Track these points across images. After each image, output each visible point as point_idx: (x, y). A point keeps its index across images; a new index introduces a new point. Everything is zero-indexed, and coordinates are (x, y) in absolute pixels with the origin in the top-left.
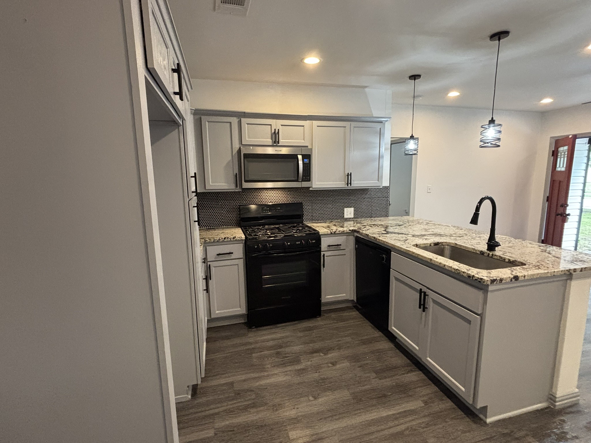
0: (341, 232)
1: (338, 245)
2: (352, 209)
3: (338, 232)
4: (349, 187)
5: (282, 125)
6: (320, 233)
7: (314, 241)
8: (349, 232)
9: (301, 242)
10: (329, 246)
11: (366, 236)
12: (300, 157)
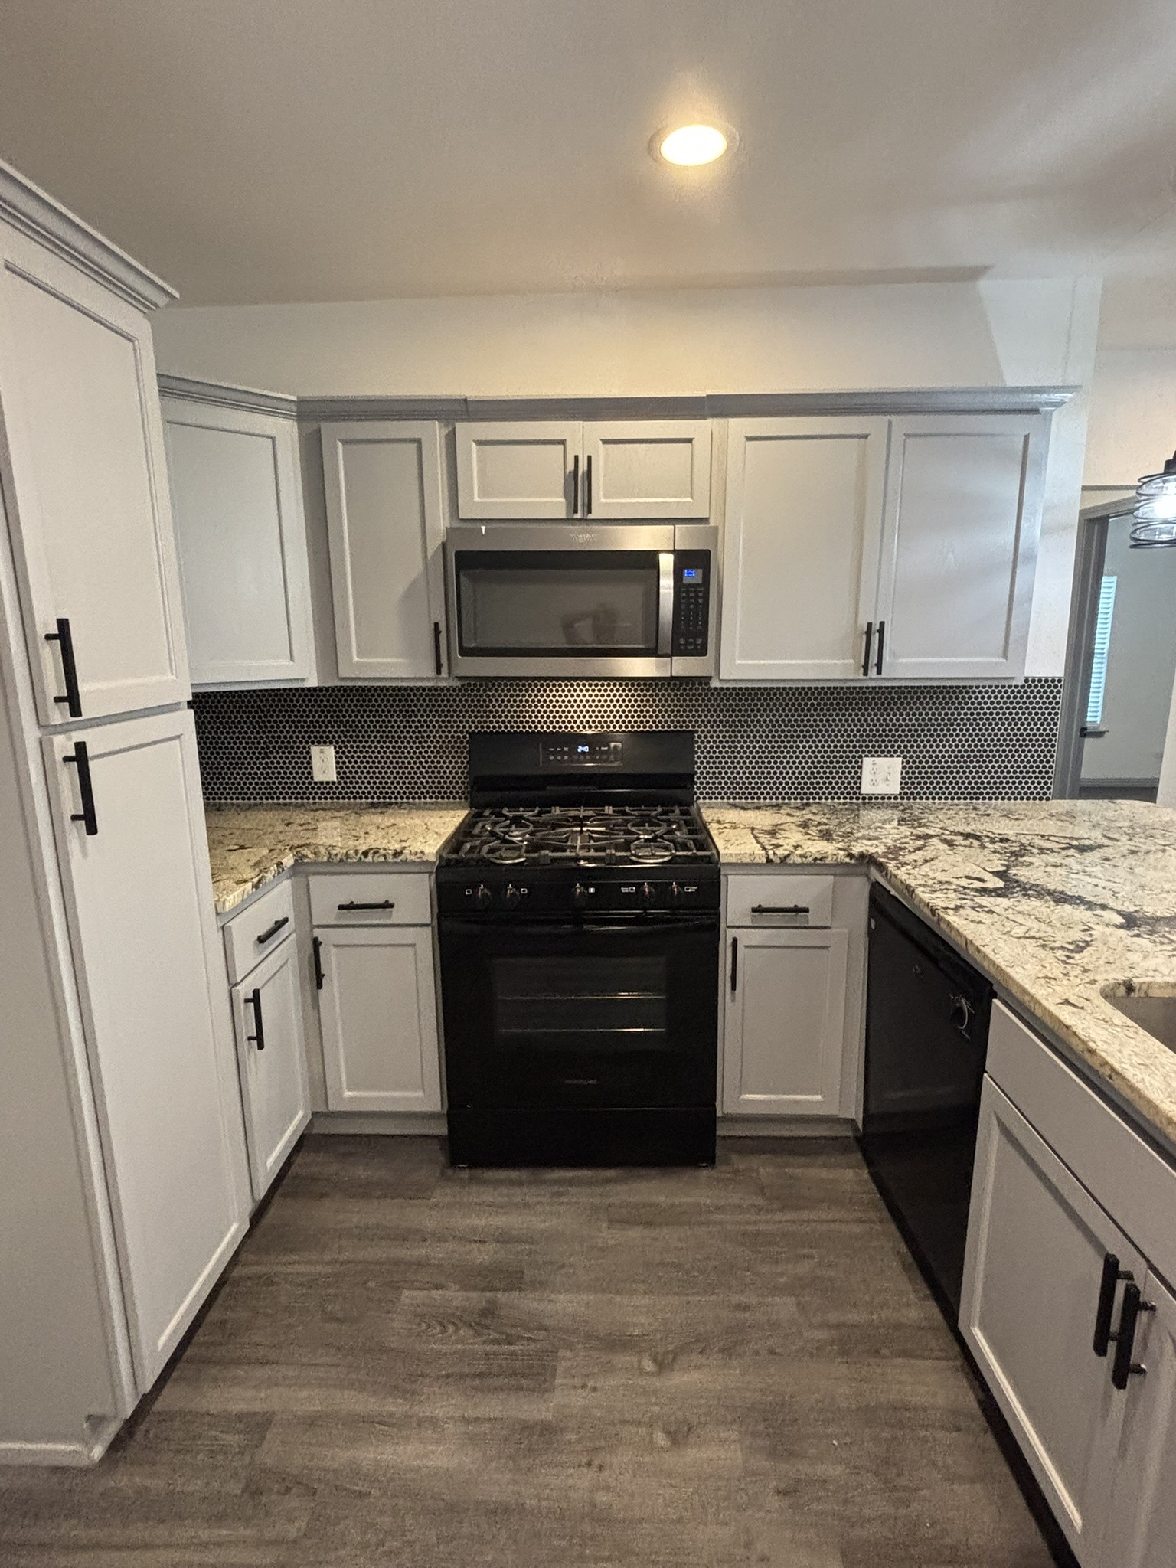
0: (810, 859)
1: (796, 910)
2: (897, 762)
3: (799, 860)
4: (873, 680)
5: (605, 442)
6: (723, 860)
7: (692, 889)
8: (847, 864)
9: (639, 886)
10: (758, 910)
12: (667, 562)
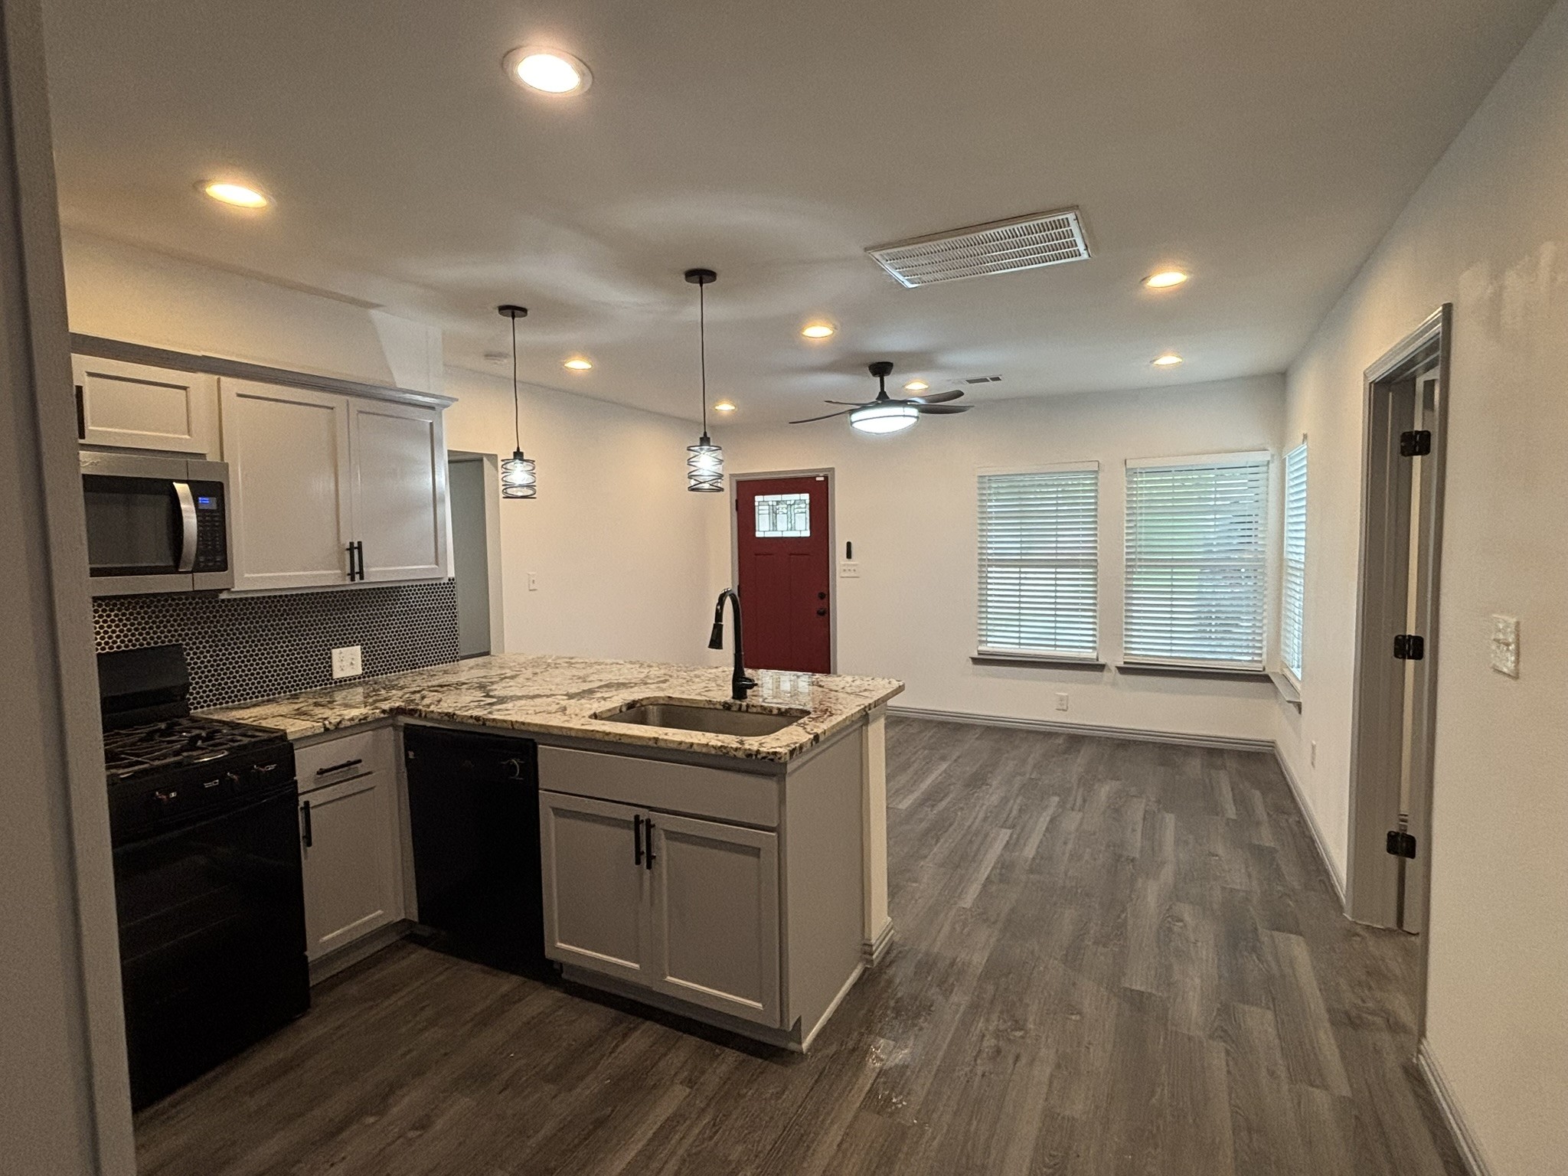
0: (357, 721)
1: (349, 764)
2: (357, 650)
3: (348, 724)
4: (357, 585)
5: (90, 374)
6: (290, 737)
7: (271, 767)
8: (383, 718)
9: (222, 778)
10: (321, 772)
11: (446, 718)
12: (182, 489)
